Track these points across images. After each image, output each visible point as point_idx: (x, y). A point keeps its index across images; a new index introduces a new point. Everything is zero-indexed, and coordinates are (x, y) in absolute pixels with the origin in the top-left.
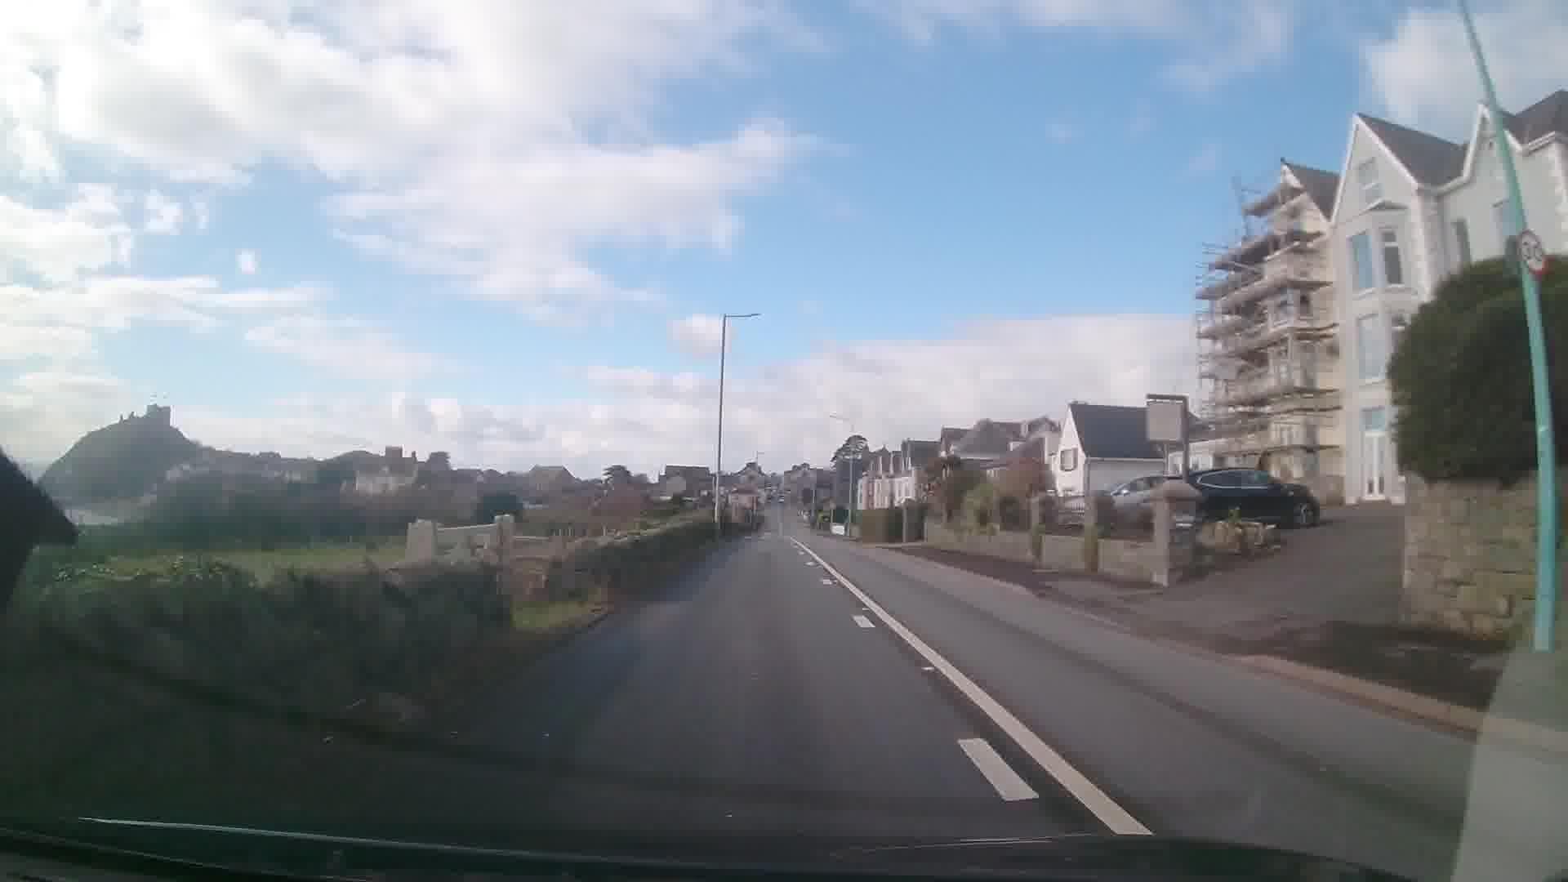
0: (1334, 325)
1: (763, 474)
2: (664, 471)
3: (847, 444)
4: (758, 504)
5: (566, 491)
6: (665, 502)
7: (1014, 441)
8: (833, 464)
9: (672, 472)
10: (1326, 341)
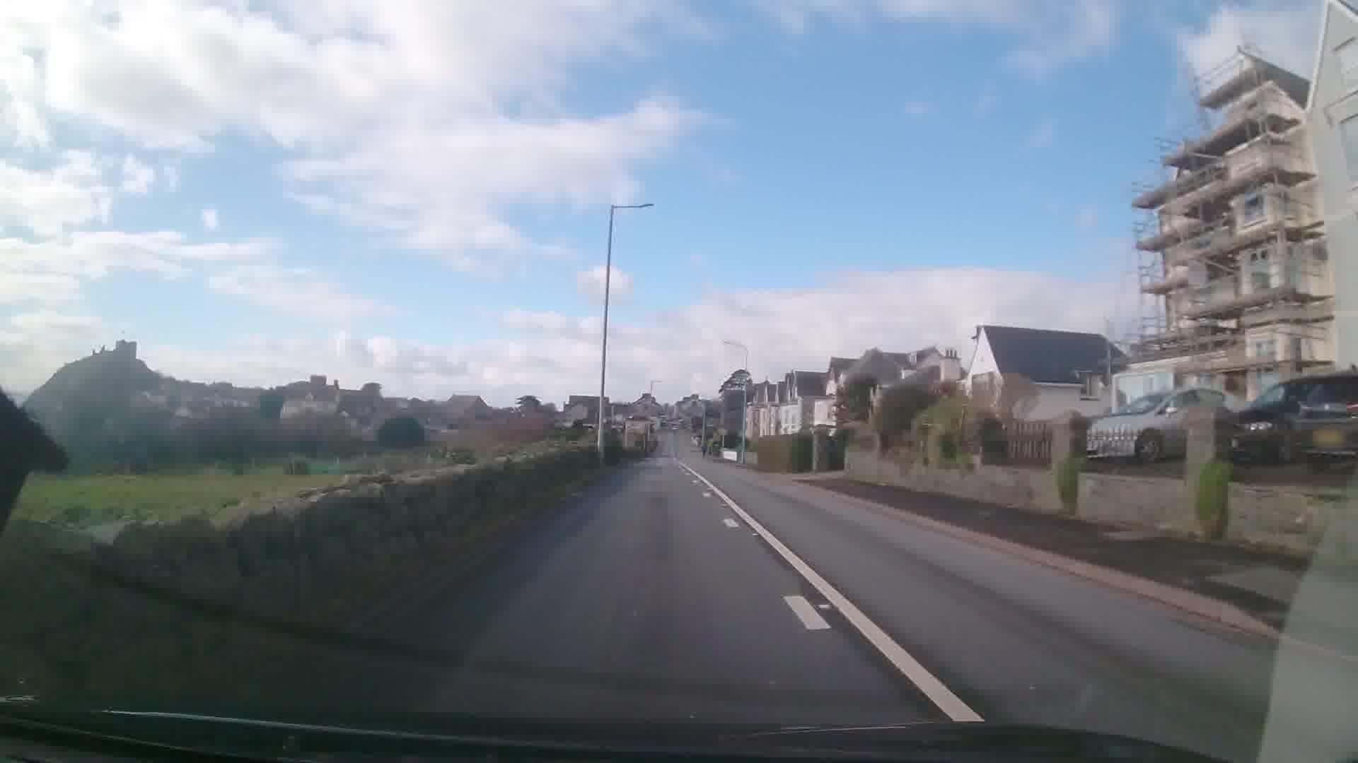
0: (1320, 224)
1: (656, 404)
2: (568, 400)
3: (733, 377)
4: (652, 431)
5: (479, 417)
6: (567, 429)
7: (905, 369)
8: (720, 395)
9: (575, 401)
10: (1311, 241)
